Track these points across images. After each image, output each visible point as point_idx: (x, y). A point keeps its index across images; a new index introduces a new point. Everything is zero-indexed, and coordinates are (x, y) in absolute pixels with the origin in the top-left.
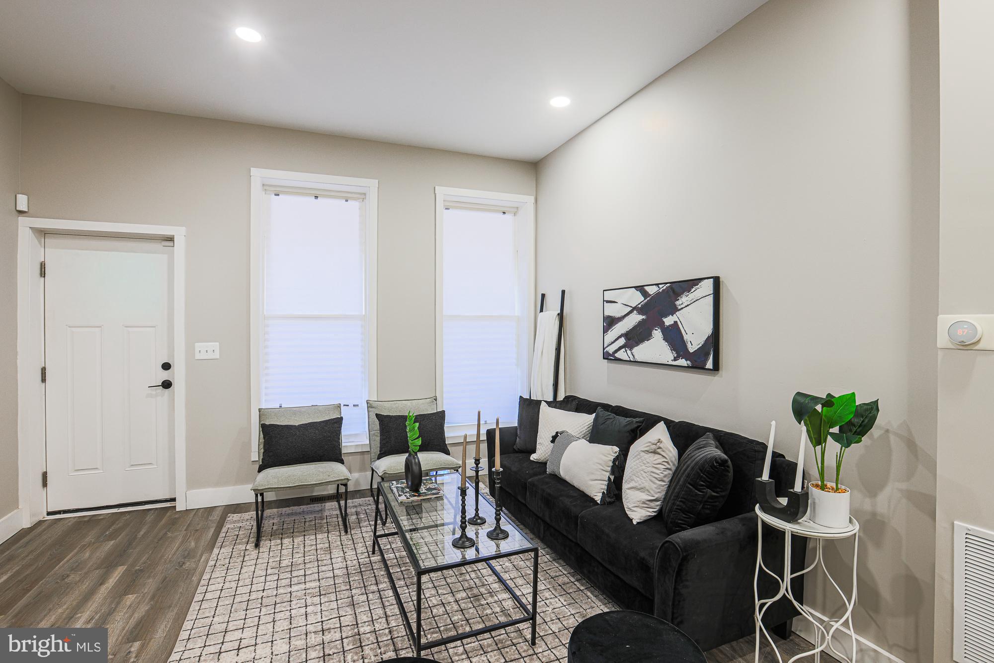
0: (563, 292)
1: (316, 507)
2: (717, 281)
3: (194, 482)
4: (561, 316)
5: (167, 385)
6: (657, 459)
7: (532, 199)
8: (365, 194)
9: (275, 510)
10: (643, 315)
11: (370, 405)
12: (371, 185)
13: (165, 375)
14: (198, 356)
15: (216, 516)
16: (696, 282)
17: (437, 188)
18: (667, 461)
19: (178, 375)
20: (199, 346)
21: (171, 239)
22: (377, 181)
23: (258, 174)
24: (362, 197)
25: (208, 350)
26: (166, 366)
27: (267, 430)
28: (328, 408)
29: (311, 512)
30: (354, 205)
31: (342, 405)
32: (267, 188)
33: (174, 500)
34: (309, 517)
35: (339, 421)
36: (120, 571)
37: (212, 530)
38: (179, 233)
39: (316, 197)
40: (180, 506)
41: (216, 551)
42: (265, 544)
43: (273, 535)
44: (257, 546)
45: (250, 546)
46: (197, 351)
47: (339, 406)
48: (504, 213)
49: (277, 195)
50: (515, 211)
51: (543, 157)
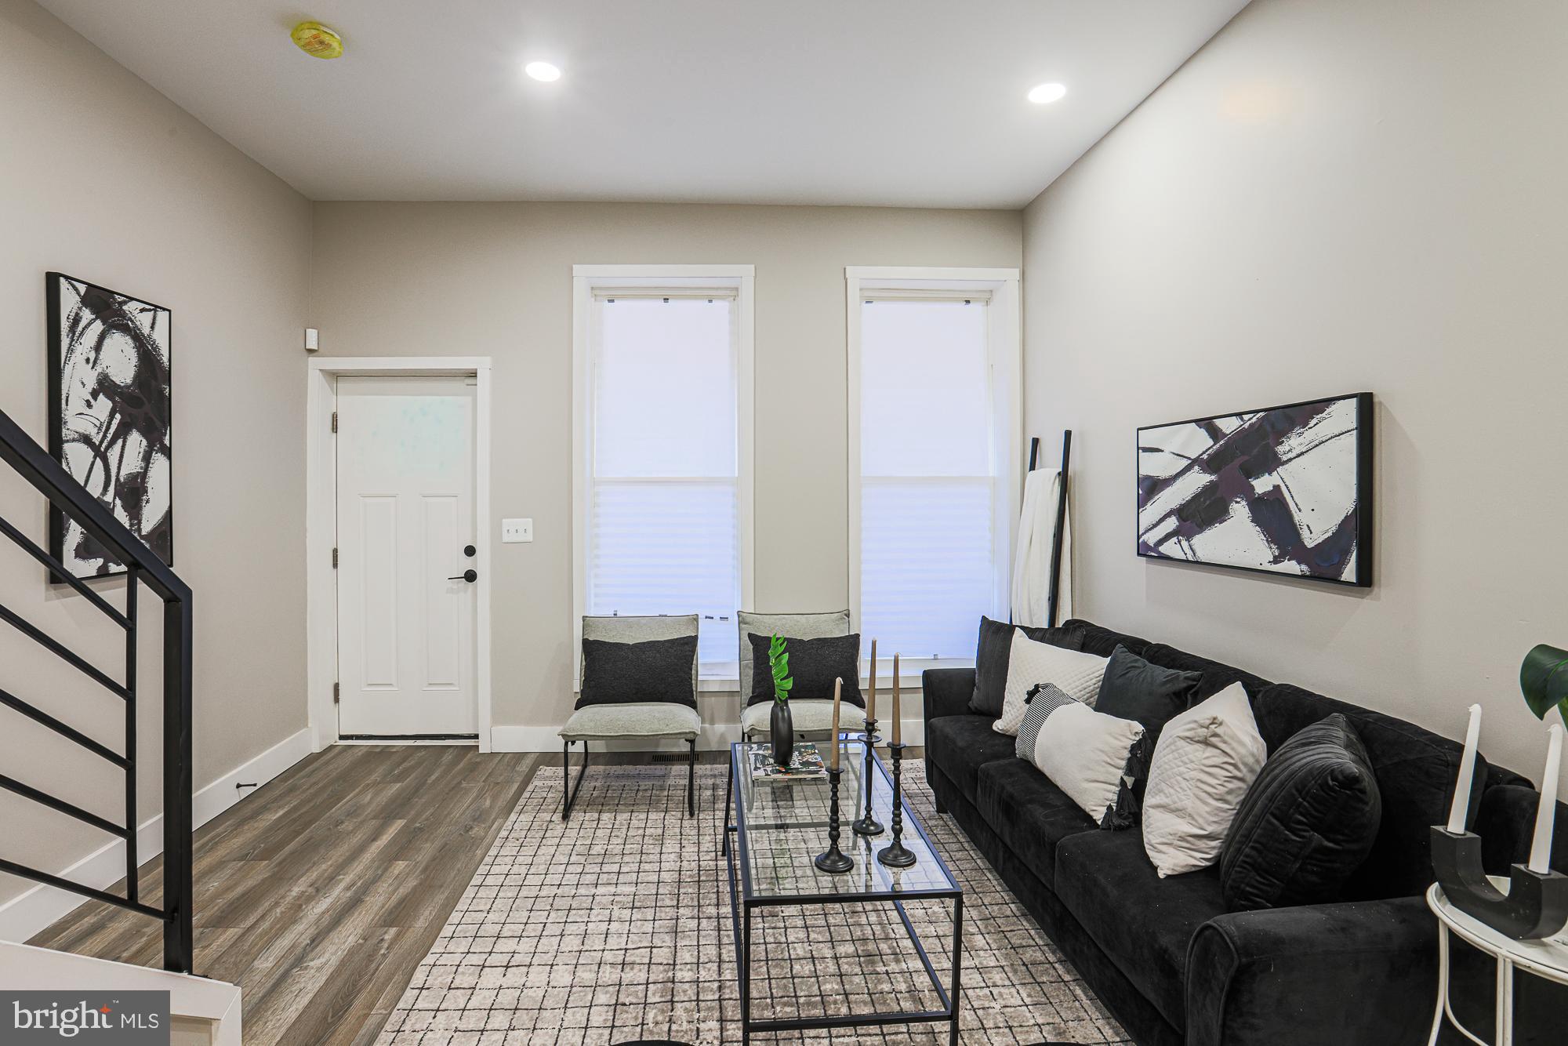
0: (1068, 434)
1: (659, 769)
2: (1366, 404)
3: (500, 716)
4: (1064, 477)
5: (470, 576)
6: (1210, 756)
7: (1015, 273)
8: (737, 289)
9: (601, 768)
10: (1211, 474)
11: (742, 621)
12: (744, 273)
13: (467, 564)
14: (506, 538)
15: (524, 767)
16: (1319, 406)
17: (848, 269)
18: (1232, 761)
19: (481, 563)
20: (507, 523)
21: (473, 375)
22: (753, 266)
23: (584, 274)
24: (734, 293)
25: (519, 529)
26: (470, 551)
27: (590, 648)
28: (679, 623)
29: (649, 777)
30: (721, 307)
31: (701, 617)
32: (597, 292)
33: (476, 737)
34: (645, 784)
35: (690, 643)
36: (399, 824)
37: (515, 786)
38: (482, 364)
39: (666, 300)
40: (483, 747)
41: (513, 817)
42: (577, 816)
43: (590, 804)
44: (566, 817)
45: (557, 817)
46: (505, 530)
47: (696, 619)
48: (968, 302)
49: (612, 301)
51: (1033, 197)
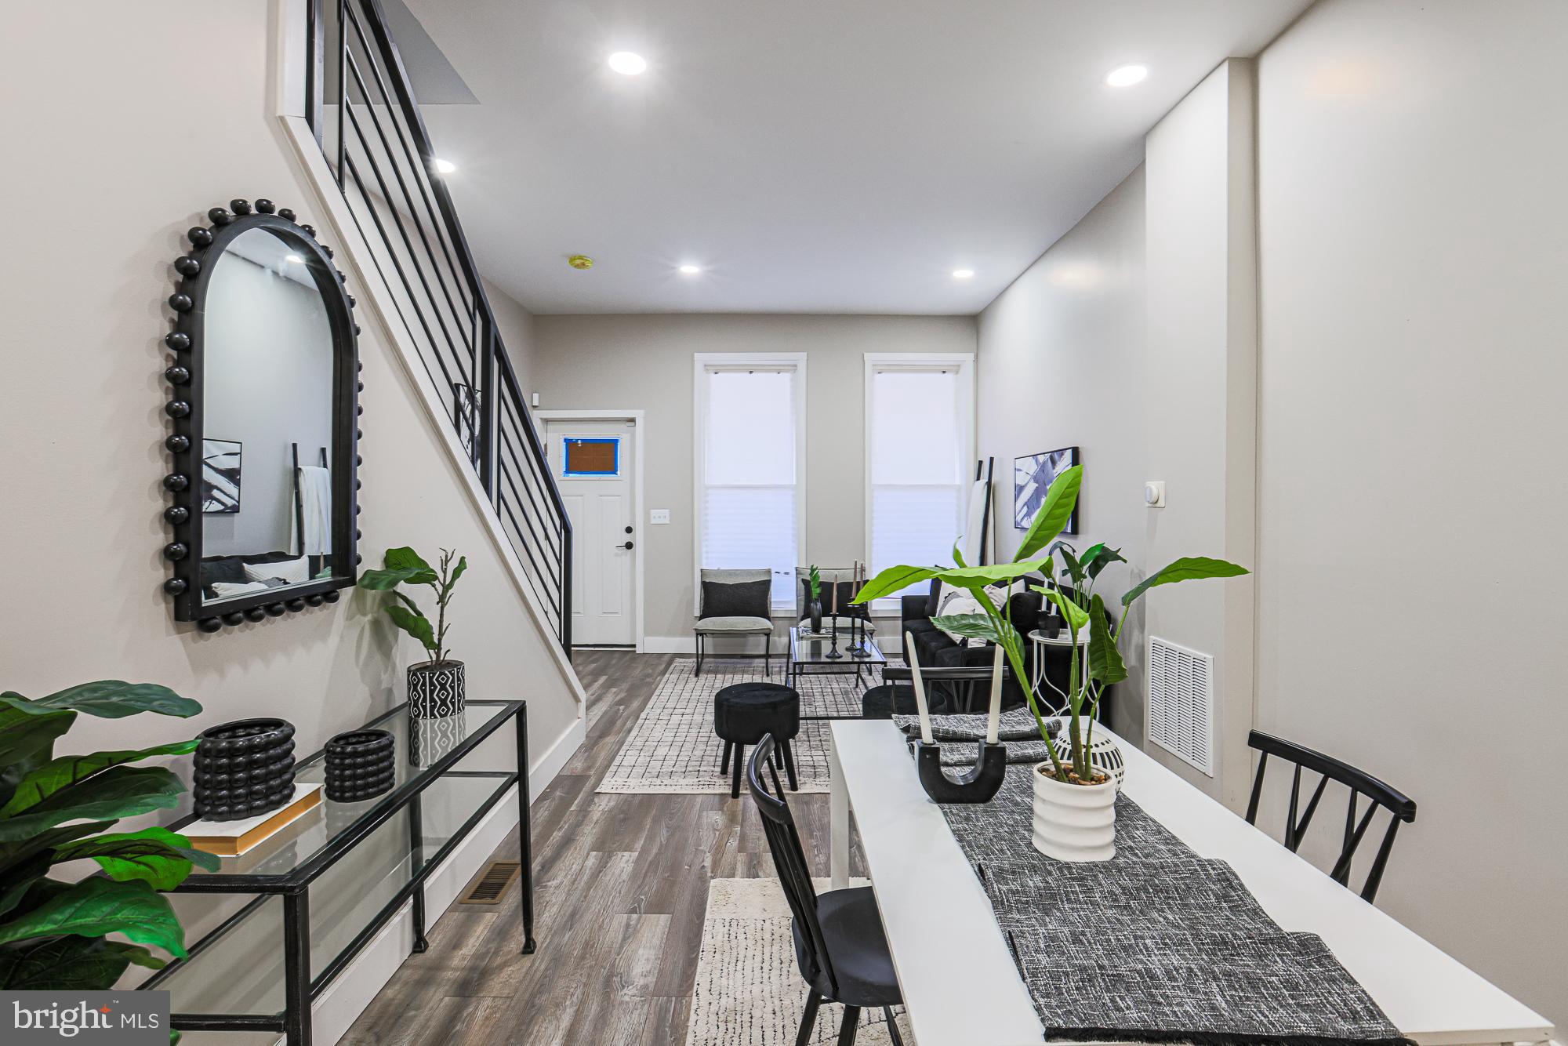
0: (992, 459)
1: (747, 660)
2: (1075, 451)
3: (648, 632)
4: (989, 485)
5: (629, 546)
7: (972, 356)
8: (796, 366)
9: (713, 659)
10: (1036, 483)
11: (798, 571)
12: (801, 358)
13: (627, 538)
14: (653, 522)
15: (666, 658)
17: (865, 354)
19: (638, 537)
20: (653, 512)
21: (632, 420)
22: (806, 353)
23: (700, 358)
24: (794, 367)
25: (660, 516)
26: (629, 530)
27: (707, 586)
28: (759, 572)
29: (741, 663)
30: (786, 377)
31: (773, 572)
32: (708, 368)
33: (634, 646)
34: (740, 666)
35: (767, 583)
36: (605, 677)
38: (638, 414)
39: (751, 372)
40: (639, 650)
41: (667, 675)
42: (702, 676)
43: (709, 672)
44: (697, 676)
45: (692, 676)
46: (652, 516)
47: (769, 572)
48: (944, 372)
49: (716, 373)
50: (957, 369)
51: (982, 308)
